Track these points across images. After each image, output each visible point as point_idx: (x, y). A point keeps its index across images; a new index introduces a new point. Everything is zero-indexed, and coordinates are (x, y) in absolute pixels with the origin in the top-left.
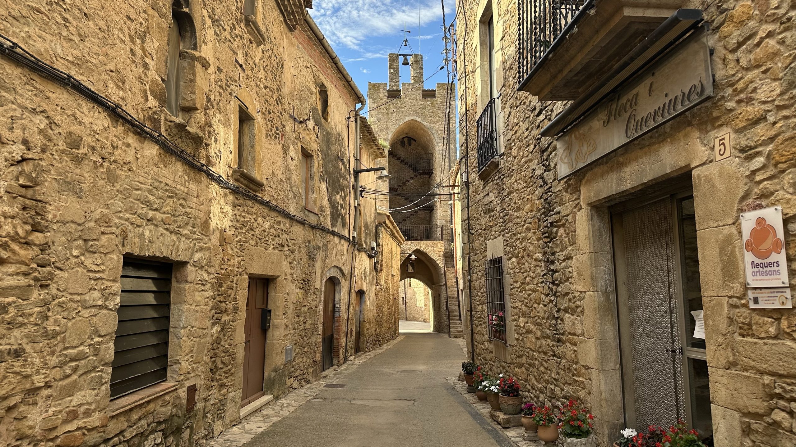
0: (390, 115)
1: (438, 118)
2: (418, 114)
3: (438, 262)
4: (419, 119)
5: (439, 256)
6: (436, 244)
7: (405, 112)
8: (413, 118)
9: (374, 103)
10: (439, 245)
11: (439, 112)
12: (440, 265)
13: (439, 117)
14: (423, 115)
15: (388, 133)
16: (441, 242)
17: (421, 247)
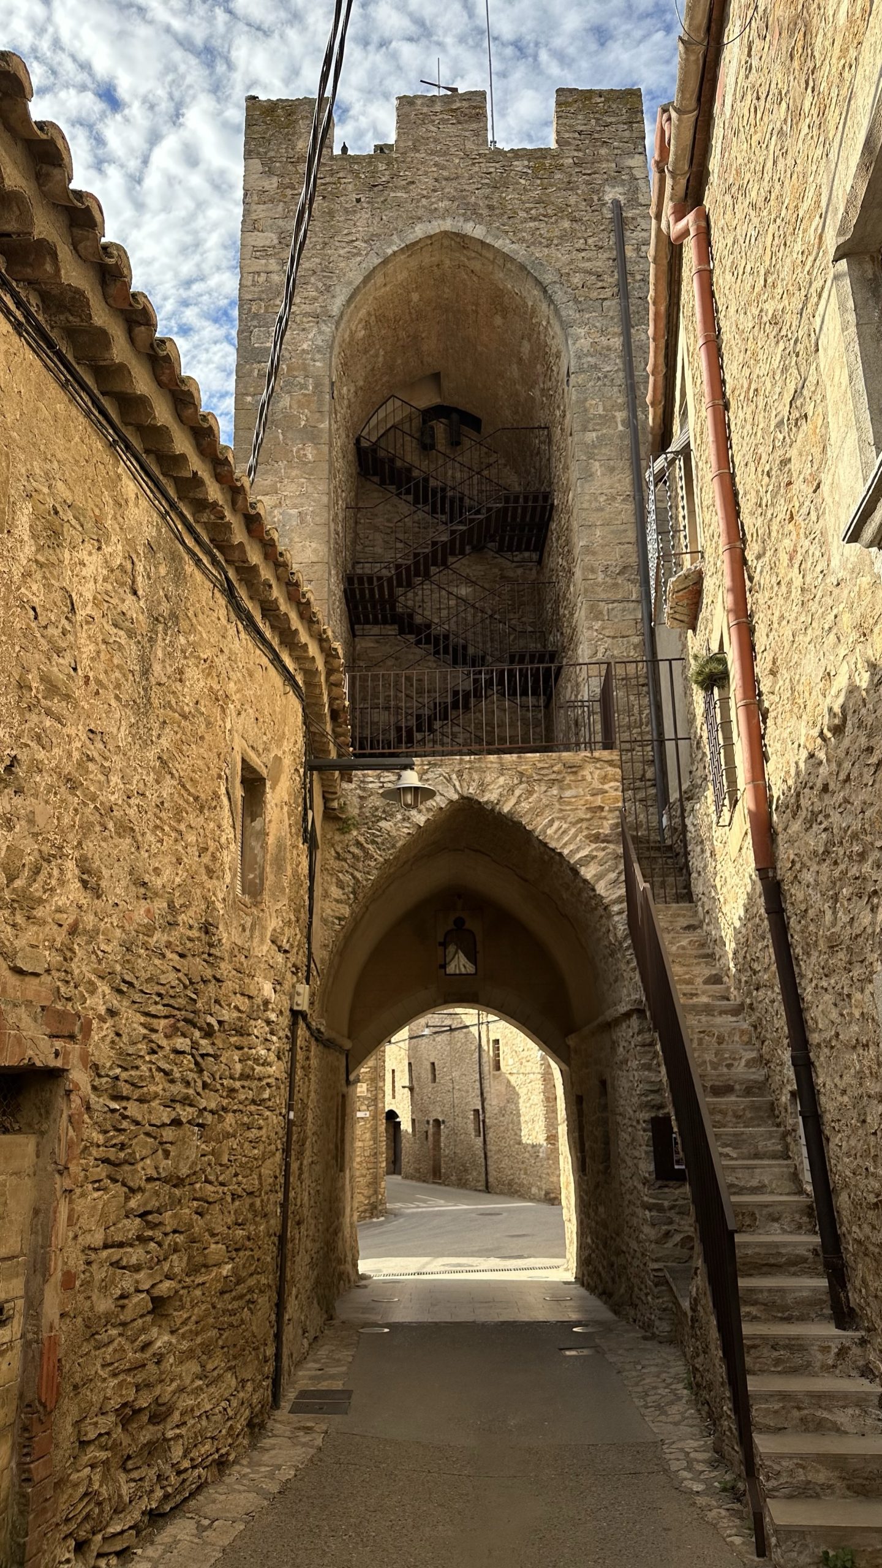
0: (340, 217)
1: (566, 224)
2: (472, 213)
3: (588, 873)
4: (476, 230)
5: (596, 838)
6: (574, 769)
7: (410, 207)
8: (447, 225)
9: (270, 173)
10: (591, 774)
11: (573, 200)
12: (601, 888)
13: (574, 220)
14: (495, 211)
15: (328, 288)
16: (606, 754)
17: (483, 787)
